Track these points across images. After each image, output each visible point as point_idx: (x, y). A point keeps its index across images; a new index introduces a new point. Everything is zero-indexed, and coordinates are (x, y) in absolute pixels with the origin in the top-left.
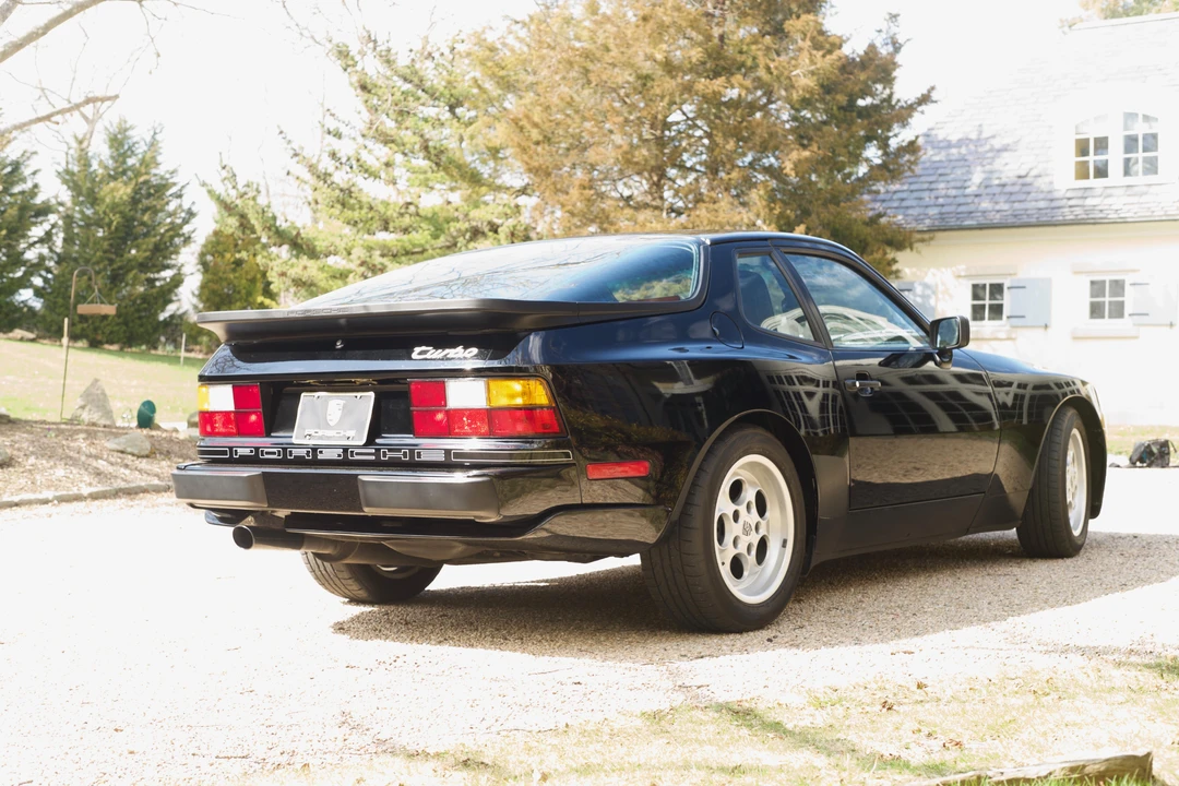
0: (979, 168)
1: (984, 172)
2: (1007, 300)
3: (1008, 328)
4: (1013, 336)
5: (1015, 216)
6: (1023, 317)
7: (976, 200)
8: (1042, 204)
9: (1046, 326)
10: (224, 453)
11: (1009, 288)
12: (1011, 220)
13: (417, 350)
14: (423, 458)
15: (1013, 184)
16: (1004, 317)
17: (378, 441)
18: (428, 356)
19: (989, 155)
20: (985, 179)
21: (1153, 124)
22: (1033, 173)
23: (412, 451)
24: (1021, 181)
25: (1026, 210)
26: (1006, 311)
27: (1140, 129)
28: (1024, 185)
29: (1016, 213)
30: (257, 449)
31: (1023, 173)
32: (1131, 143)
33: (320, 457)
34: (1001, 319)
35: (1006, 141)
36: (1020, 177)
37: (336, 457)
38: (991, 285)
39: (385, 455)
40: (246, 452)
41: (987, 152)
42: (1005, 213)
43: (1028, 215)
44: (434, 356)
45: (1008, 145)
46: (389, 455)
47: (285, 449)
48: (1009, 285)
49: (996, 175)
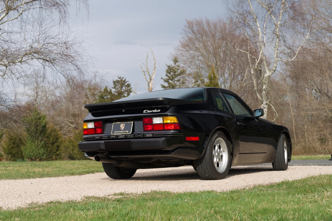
10: (92, 138)
13: (145, 111)
14: (147, 136)
17: (134, 133)
18: (148, 112)
23: (144, 135)
30: (101, 137)
33: (119, 137)
37: (123, 137)
39: (136, 136)
40: (98, 138)
44: (149, 112)
46: (138, 136)
47: (109, 137)
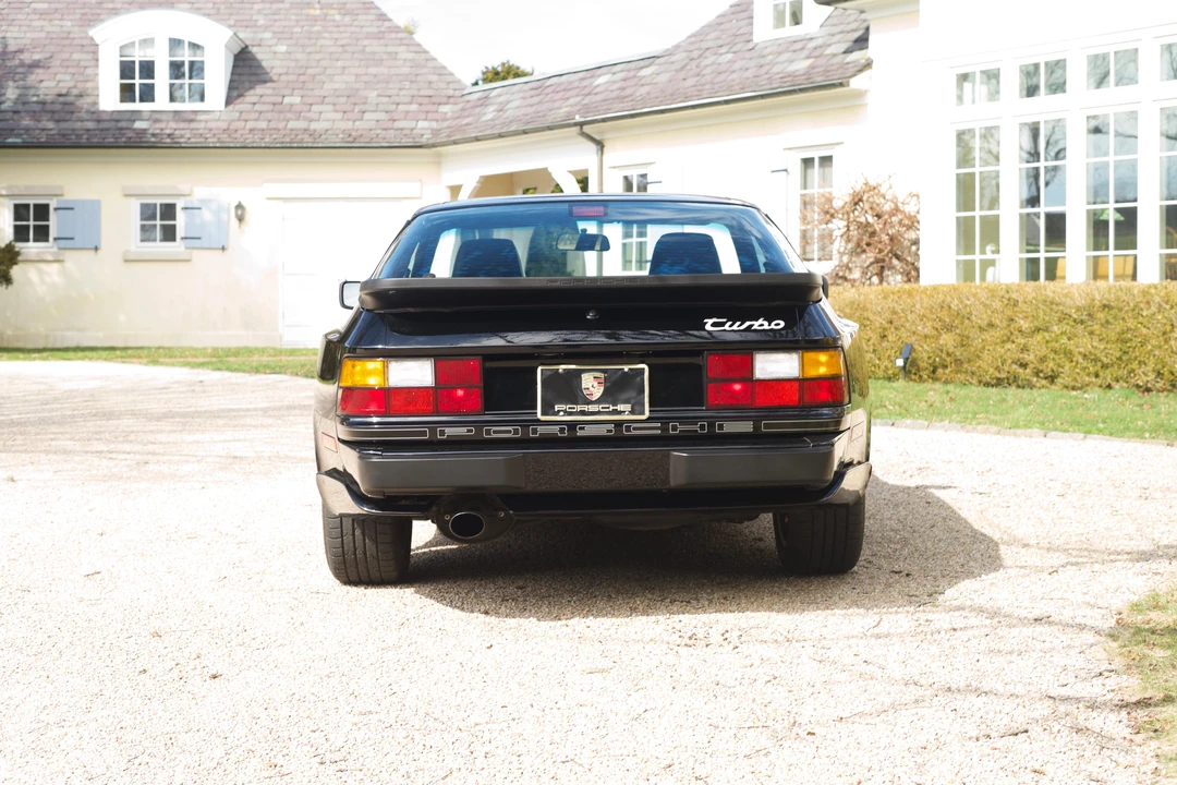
0: (11, 83)
1: (17, 87)
2: (53, 222)
3: (55, 249)
4: (61, 258)
5: (64, 135)
6: (72, 239)
7: (16, 117)
8: (90, 125)
9: (96, 249)
11: (56, 209)
12: (59, 139)
13: (711, 322)
14: (725, 430)
15: (52, 103)
16: (51, 239)
18: (723, 327)
19: (20, 70)
20: (20, 95)
21: (198, 52)
22: (75, 92)
23: (711, 424)
24: (62, 99)
25: (74, 130)
26: (53, 233)
27: (186, 56)
28: (65, 104)
29: (63, 132)
30: (479, 428)
31: (64, 91)
32: (176, 69)
33: (581, 434)
34: (47, 240)
35: (36, 57)
36: (60, 95)
37: (605, 435)
38: (35, 206)
39: (674, 428)
41: (17, 67)
42: (52, 132)
43: (77, 135)
44: (733, 328)
45: (40, 61)
46: (680, 428)
48: (55, 206)
49: (32, 92)
